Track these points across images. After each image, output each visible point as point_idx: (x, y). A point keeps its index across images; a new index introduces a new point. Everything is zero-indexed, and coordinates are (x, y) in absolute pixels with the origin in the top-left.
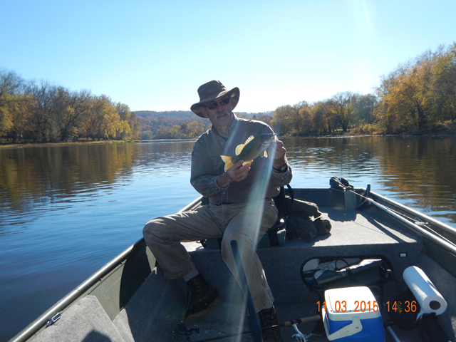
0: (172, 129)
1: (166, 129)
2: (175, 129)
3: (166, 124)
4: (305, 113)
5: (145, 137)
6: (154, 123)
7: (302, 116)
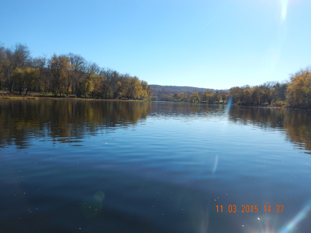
0: (169, 96)
1: (166, 95)
2: (171, 96)
3: (166, 93)
4: (247, 92)
5: (154, 99)
6: (159, 92)
7: (245, 94)
